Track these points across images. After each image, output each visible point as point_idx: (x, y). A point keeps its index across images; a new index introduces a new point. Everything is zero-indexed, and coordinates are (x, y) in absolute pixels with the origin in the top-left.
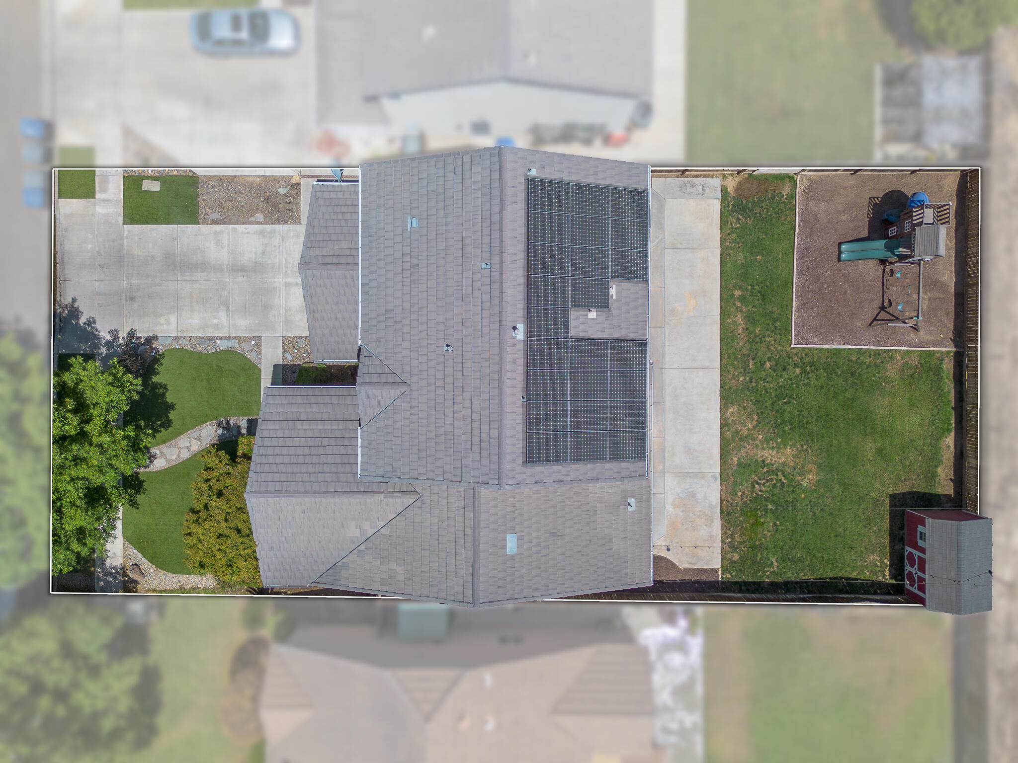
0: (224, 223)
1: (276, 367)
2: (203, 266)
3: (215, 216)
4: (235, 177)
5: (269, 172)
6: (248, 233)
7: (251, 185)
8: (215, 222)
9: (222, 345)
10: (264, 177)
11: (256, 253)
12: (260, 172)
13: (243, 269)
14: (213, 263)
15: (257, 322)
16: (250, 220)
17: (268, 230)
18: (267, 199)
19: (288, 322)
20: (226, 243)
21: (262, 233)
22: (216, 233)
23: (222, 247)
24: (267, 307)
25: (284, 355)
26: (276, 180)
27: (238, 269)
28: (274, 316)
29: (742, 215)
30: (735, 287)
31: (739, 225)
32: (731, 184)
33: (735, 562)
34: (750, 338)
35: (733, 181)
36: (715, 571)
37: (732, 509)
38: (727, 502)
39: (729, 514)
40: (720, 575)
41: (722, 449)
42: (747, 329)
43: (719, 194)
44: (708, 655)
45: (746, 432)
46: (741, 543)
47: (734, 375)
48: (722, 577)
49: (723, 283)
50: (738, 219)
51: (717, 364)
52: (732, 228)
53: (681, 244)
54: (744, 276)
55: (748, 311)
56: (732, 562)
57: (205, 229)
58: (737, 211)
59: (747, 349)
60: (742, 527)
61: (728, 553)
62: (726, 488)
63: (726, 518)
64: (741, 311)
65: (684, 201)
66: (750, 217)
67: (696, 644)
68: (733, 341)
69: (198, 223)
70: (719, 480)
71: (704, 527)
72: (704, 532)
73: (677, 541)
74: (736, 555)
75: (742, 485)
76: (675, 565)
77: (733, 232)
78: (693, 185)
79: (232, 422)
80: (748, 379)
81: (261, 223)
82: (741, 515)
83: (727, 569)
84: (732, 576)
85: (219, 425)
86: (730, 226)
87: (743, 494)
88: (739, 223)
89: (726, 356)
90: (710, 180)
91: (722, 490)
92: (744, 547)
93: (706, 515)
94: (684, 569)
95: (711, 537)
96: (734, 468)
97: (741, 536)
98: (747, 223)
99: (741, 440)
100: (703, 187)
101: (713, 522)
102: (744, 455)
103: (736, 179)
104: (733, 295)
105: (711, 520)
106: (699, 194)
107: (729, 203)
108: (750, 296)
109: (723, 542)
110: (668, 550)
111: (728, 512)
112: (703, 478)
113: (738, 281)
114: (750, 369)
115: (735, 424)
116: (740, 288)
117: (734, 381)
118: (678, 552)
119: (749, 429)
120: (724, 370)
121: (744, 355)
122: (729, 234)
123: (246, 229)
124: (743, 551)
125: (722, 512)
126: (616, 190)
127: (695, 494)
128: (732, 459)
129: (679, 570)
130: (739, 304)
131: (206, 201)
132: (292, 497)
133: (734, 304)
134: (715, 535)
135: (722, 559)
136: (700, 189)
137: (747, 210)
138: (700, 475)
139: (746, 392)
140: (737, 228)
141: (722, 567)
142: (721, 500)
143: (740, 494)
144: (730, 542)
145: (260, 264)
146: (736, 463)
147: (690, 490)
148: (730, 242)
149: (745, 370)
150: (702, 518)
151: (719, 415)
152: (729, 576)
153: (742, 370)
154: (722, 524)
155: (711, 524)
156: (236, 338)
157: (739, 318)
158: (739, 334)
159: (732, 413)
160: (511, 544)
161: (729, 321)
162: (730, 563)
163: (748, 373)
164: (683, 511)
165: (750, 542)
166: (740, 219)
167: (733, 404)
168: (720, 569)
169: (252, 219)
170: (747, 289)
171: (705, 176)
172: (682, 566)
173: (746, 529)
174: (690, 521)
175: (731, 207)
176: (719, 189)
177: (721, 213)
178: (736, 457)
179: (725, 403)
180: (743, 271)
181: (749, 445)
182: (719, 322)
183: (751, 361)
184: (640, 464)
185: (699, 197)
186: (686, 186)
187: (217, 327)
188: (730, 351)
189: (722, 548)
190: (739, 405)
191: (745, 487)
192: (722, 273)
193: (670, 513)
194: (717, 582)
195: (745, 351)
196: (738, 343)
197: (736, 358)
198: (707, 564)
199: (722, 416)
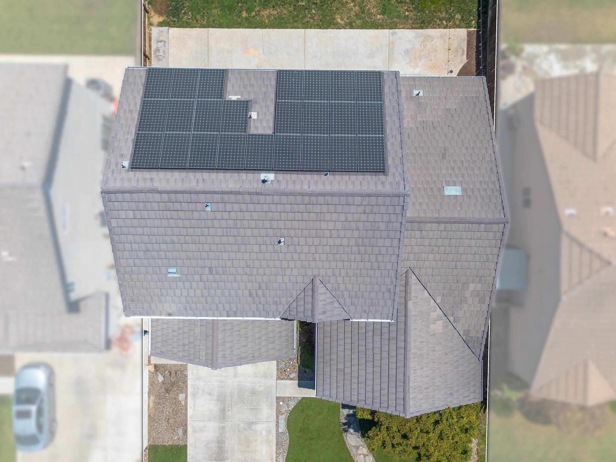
0: (186, 425)
1: (300, 386)
2: (220, 442)
3: (180, 432)
4: (149, 416)
5: (146, 390)
6: (194, 406)
7: (157, 404)
8: (185, 432)
9: (283, 427)
10: (149, 393)
11: (210, 400)
12: (146, 396)
13: (223, 411)
14: (218, 435)
15: (265, 400)
16: (184, 404)
17: (192, 390)
18: (168, 391)
19: (265, 376)
20: (201, 424)
21: (194, 395)
22: (194, 431)
23: (205, 427)
24: (253, 392)
25: (291, 379)
26: (152, 384)
27: (223, 414)
28: (260, 386)
29: (181, 10)
30: (239, 16)
31: (190, 13)
32: (156, 19)
33: (462, 17)
34: (281, 4)
35: (154, 17)
36: (469, 34)
37: (419, 19)
38: (413, 24)
39: (423, 22)
40: (473, 29)
41: (371, 28)
42: (273, 7)
43: (165, 29)
44: (538, 40)
45: (357, 8)
46: (447, 12)
47: (310, 18)
48: (475, 28)
49: (236, 26)
50: (185, 13)
51: (302, 31)
52: (192, 18)
53: (204, 60)
54: (231, 9)
55: (259, 5)
56: (462, 19)
57: (190, 441)
58: (178, 15)
59: (290, 7)
60: (434, 11)
61: (455, 23)
62: (402, 24)
63: (427, 24)
64: (259, 11)
65: (170, 58)
66: (183, 4)
67: (529, 49)
68: (283, 18)
69: (186, 446)
70: (396, 30)
71: (433, 42)
72: (438, 43)
73: (444, 65)
74: (456, 16)
75: (400, 11)
76: (464, 66)
77: (196, 18)
78: (158, 50)
79: (344, 421)
80: (314, 6)
81: (186, 396)
82: (424, 12)
83: (468, 24)
84: (474, 19)
85: (346, 431)
86: (191, 20)
87: (407, 10)
88: (188, 13)
89: (295, 24)
90: (153, 36)
91: (403, 28)
92: (451, 10)
93: (424, 41)
94: (467, 59)
95: (441, 37)
96: (386, 17)
97: (441, 12)
98: (188, 6)
99: (363, 12)
100: (159, 41)
101: (429, 35)
102: (375, 9)
103: (152, 15)
104: (246, 19)
105: (429, 38)
106: (164, 45)
107: (171, 21)
108: (246, 4)
109: (446, 27)
110: (451, 72)
111: (422, 23)
112: (393, 43)
113: (235, 14)
114: (306, 4)
115: (350, 17)
116: (240, 12)
117: (316, 18)
118: (453, 64)
119: (355, 6)
120: (306, 26)
121: (294, 9)
122: (197, 21)
123: (191, 408)
124: (453, 11)
125: (422, 28)
126: (146, 94)
127: (407, 50)
128: (379, 19)
129: (468, 63)
130: (254, 13)
131: (168, 440)
132: (409, 377)
133: (254, 17)
134: (440, 34)
135: (460, 28)
136: (160, 44)
137: (178, 6)
138: (391, 45)
139: (324, 8)
140: (192, 14)
141: (466, 27)
142: (412, 29)
143: (407, 13)
144: (446, 21)
145: (219, 397)
146: (381, 16)
147: (403, 54)
148: (204, 20)
149: (307, 9)
150: (426, 44)
151: (343, 30)
152: (473, 22)
153: (307, 11)
154: (432, 28)
155: (431, 37)
156: (277, 417)
157: (265, 13)
158: (278, 14)
159: (342, 19)
160: (453, 191)
161: (267, 21)
162: (463, 21)
163: (309, 6)
164: (420, 60)
165: (446, 5)
166: (185, 12)
167: (334, 19)
168: (468, 29)
169: (183, 403)
170: (241, 7)
171: (150, 40)
172: (465, 61)
173: (435, 8)
174: (429, 54)
175: (175, 19)
176: (161, 28)
177: (180, 27)
178: (377, 16)
179: (334, 25)
180: (226, 10)
181: (367, 6)
182: (267, 30)
183: (300, 3)
184: (385, 77)
185: (167, 45)
186: (158, 56)
187: (269, 432)
188: (291, 21)
189: (450, 28)
190: (335, 13)
191: (402, 9)
192: (228, 27)
193: (421, 70)
194: (478, 32)
195: (291, 9)
196: (285, 14)
197: (297, 16)
198: (464, 40)
199: (344, 28)
